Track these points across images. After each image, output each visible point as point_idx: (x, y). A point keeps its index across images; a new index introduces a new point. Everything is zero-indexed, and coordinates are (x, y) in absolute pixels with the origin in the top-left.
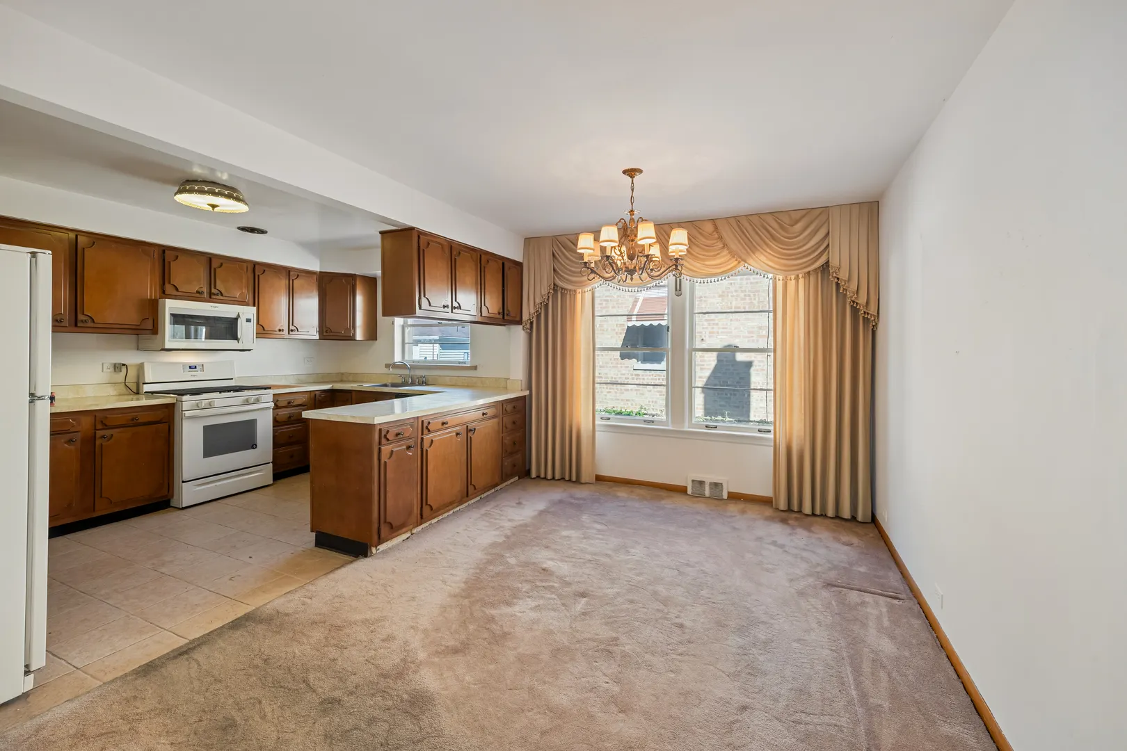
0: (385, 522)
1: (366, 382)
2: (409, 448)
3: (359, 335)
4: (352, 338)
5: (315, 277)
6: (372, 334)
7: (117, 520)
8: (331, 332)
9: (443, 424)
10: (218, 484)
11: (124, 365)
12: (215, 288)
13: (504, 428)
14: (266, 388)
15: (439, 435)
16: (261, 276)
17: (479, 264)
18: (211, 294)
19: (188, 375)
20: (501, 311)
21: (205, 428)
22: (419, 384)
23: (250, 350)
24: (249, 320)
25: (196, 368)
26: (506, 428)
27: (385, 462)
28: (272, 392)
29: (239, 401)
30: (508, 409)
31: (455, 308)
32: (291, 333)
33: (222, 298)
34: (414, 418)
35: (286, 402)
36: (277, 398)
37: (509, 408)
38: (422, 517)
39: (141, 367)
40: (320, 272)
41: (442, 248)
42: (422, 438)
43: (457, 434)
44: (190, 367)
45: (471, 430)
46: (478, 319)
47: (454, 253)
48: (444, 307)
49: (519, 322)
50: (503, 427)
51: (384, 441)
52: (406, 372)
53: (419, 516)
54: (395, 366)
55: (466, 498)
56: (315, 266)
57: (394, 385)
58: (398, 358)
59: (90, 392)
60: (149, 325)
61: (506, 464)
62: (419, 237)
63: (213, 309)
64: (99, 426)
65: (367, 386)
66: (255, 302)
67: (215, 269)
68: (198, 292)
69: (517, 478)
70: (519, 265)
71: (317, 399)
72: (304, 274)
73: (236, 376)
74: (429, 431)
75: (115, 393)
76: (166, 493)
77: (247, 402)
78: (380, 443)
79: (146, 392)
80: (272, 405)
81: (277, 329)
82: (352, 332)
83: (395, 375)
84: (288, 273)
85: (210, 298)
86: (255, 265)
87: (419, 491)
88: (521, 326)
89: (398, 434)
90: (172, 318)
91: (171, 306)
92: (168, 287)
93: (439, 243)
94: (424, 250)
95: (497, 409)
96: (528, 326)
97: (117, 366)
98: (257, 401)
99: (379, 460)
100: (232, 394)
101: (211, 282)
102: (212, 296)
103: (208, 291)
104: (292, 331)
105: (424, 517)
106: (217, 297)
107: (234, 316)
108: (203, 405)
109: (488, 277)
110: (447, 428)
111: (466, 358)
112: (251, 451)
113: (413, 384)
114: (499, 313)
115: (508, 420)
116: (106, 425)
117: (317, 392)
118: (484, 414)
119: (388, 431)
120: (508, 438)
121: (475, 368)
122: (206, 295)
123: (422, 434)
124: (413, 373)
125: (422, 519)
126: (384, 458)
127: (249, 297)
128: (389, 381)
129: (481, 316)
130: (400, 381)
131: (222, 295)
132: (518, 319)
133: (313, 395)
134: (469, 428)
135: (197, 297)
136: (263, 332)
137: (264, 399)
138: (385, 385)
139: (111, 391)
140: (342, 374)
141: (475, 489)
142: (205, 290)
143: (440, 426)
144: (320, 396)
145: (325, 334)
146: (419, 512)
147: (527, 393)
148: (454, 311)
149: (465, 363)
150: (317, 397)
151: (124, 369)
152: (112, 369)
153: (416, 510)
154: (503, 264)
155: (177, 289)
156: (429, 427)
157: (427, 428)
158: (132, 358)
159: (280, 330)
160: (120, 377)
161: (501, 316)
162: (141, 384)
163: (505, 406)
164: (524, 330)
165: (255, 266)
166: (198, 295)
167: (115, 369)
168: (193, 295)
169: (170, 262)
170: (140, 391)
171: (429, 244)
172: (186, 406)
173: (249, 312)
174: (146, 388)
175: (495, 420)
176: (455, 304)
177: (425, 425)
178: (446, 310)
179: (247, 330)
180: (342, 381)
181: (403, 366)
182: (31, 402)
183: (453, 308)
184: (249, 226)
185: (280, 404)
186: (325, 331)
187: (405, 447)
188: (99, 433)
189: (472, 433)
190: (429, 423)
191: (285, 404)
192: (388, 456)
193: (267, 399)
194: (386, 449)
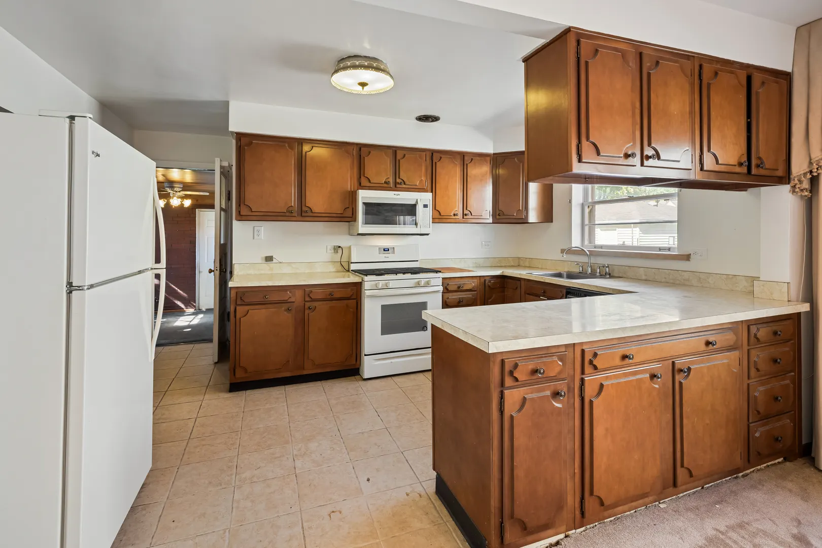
0: (512, 516)
1: (537, 268)
2: (556, 394)
3: (533, 217)
4: (524, 221)
5: (488, 159)
6: (547, 215)
7: (320, 380)
8: (504, 215)
9: (625, 357)
10: (393, 361)
11: (339, 247)
12: (399, 178)
13: (753, 371)
14: (437, 272)
15: (616, 377)
16: (438, 164)
17: (697, 81)
18: (396, 183)
19: (382, 257)
20: (745, 158)
21: (383, 307)
22: (602, 276)
23: (428, 234)
24: (425, 206)
25: (388, 250)
26: (758, 370)
27: (512, 417)
28: (441, 275)
29: (412, 283)
30: (759, 335)
31: (648, 158)
32: (465, 217)
33: (404, 186)
34: (566, 346)
35: (456, 287)
36: (447, 281)
37: (763, 333)
38: (583, 514)
39: (350, 250)
40: (494, 154)
41: (623, 56)
42: (582, 380)
43: (653, 376)
44: (384, 250)
45: (681, 371)
46: (694, 175)
47: (647, 64)
48: (627, 156)
49: (784, 178)
50: (750, 366)
51: (508, 382)
52: (584, 259)
53: (578, 513)
54: (570, 251)
55: (671, 489)
56: (489, 148)
57: (570, 276)
58: (576, 242)
59: (319, 269)
60: (349, 213)
61: (757, 435)
62: (578, 42)
63: (395, 196)
64: (308, 299)
65: (536, 275)
66: (433, 190)
67: (399, 161)
68: (385, 182)
69: (781, 460)
70: (785, 78)
71: (486, 285)
72: (478, 158)
73: (420, 258)
74: (595, 368)
75: (334, 270)
76: (355, 363)
77: (418, 285)
78: (502, 384)
79: (352, 270)
80: (441, 288)
81: (452, 214)
82: (524, 213)
83: (571, 264)
84: (464, 159)
85: (396, 187)
86: (433, 152)
87: (577, 471)
88: (786, 188)
89: (535, 371)
90: (364, 206)
91: (365, 196)
92: (363, 179)
93: (616, 49)
94: (587, 63)
95: (736, 334)
96: (806, 185)
97: (335, 248)
98: (427, 284)
99: (501, 412)
100: (408, 276)
101: (396, 173)
102: (397, 185)
103: (394, 180)
104: (466, 215)
105: (587, 514)
106: (401, 186)
107: (413, 203)
108: (380, 286)
109: (716, 99)
110: (630, 365)
111: (671, 243)
112: (422, 333)
113: (593, 275)
114: (741, 164)
115: (760, 356)
116: (312, 299)
117: (486, 278)
118: (708, 343)
119: (516, 366)
120: (762, 389)
121: (687, 257)
122: (392, 185)
123: (583, 372)
124: (593, 260)
125: (582, 518)
126: (510, 407)
127: (427, 185)
128: (564, 269)
129: (702, 169)
130: (576, 270)
131: (405, 184)
132: (780, 173)
133: (482, 280)
134: (677, 367)
135: (385, 187)
136: (439, 217)
137: (433, 282)
138: (559, 275)
139: (331, 268)
140: (519, 258)
141: (691, 475)
142: (391, 180)
143: (618, 361)
144: (490, 282)
145: (498, 217)
146: (577, 505)
147: (805, 308)
148: (646, 163)
149: (669, 249)
150: (487, 282)
151: (340, 251)
152: (333, 250)
153: (572, 500)
154: (749, 79)
155: (370, 181)
156: (595, 363)
157: (591, 362)
158: (344, 241)
159: (454, 215)
160: (337, 257)
161: (744, 170)
162: (350, 263)
163: (753, 329)
164: (794, 192)
165: (432, 154)
166: (386, 185)
168: (382, 185)
169: (364, 158)
170: (349, 269)
171: (597, 51)
172: (367, 285)
173: (426, 197)
174: (353, 267)
175: (735, 354)
176: (649, 152)
177: (588, 357)
178: (630, 161)
179: (424, 215)
180: (518, 266)
181: (581, 252)
182: (70, 293)
183: (644, 158)
184: (423, 114)
185: (450, 288)
186: (498, 214)
187: (548, 393)
188: (308, 304)
189: (683, 375)
190: (595, 355)
191: (455, 288)
192: (518, 407)
193: (436, 281)
194: (513, 396)
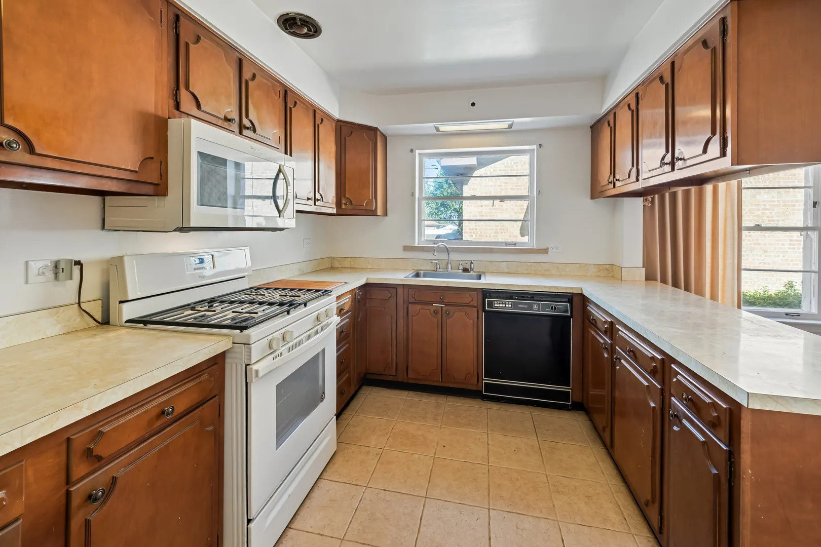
3: (379, 212)
4: (373, 214)
5: (334, 126)
8: (351, 204)
11: (78, 263)
12: (247, 118)
16: (293, 117)
18: (241, 127)
29: (310, 322)
39: (115, 266)
40: (338, 121)
63: (252, 152)
66: (287, 151)
67: (247, 82)
71: (357, 300)
72: (326, 119)
75: (57, 330)
77: (318, 322)
79: (129, 321)
81: (306, 197)
82: (375, 205)
84: (314, 114)
86: (286, 90)
90: (201, 161)
92: (184, 97)
97: (62, 265)
101: (242, 106)
104: (318, 200)
106: (249, 135)
116: (98, 460)
117: (356, 290)
121: (546, 251)
127: (282, 141)
133: (353, 295)
135: (224, 126)
139: (49, 326)
140: (333, 258)
144: (359, 294)
145: (344, 207)
150: (357, 296)
151: (75, 272)
152: (50, 275)
155: (199, 106)
159: (308, 199)
160: (68, 291)
162: (114, 303)
165: (286, 92)
167: (56, 274)
168: (219, 122)
169: (186, 46)
170: (113, 318)
173: (290, 164)
174: (130, 311)
180: (332, 268)
186: (344, 202)
